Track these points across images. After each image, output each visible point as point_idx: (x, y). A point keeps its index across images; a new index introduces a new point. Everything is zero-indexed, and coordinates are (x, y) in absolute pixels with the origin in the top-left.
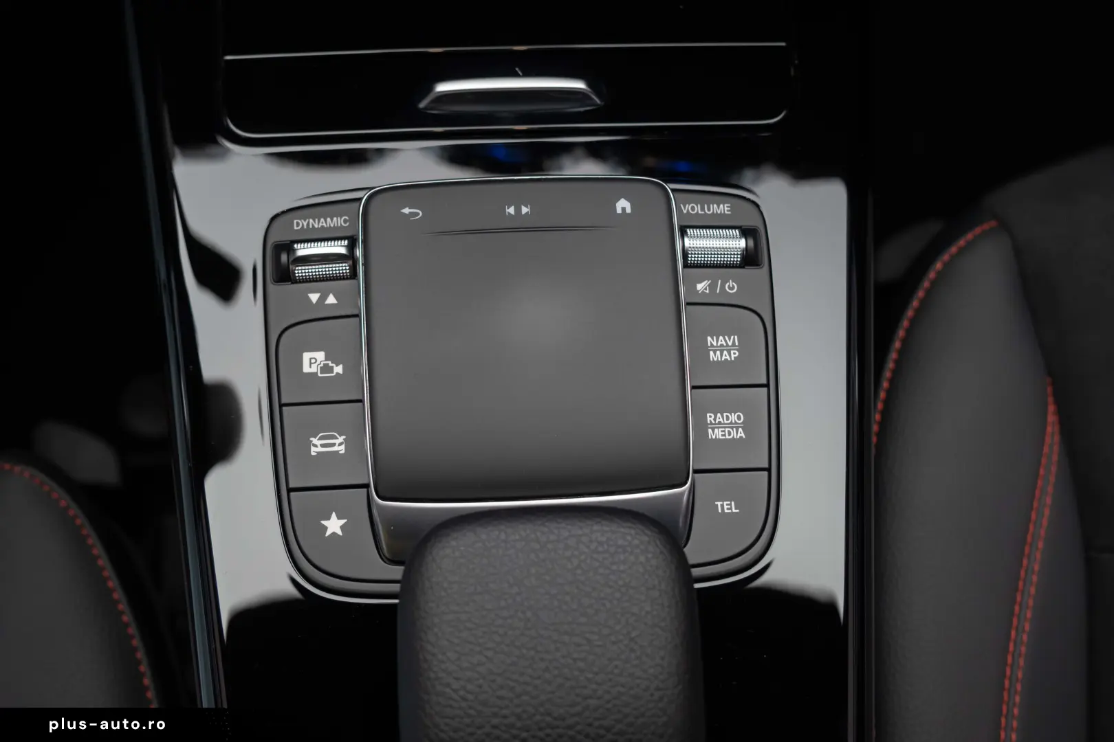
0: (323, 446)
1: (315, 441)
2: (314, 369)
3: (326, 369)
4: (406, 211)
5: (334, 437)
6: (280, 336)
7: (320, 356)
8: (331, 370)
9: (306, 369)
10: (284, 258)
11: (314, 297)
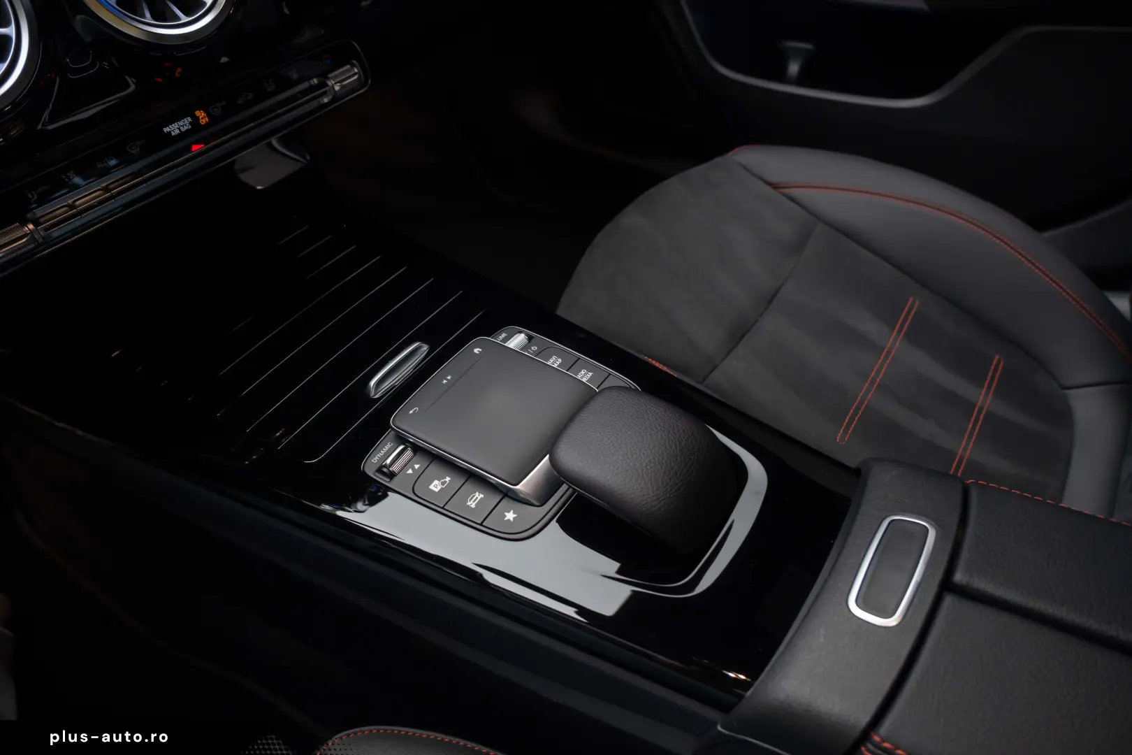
0: (474, 502)
1: (469, 503)
2: (439, 488)
3: (443, 484)
4: (411, 412)
5: (474, 496)
6: (414, 493)
7: (436, 482)
8: (446, 482)
9: (437, 490)
10: (385, 470)
11: (410, 471)
